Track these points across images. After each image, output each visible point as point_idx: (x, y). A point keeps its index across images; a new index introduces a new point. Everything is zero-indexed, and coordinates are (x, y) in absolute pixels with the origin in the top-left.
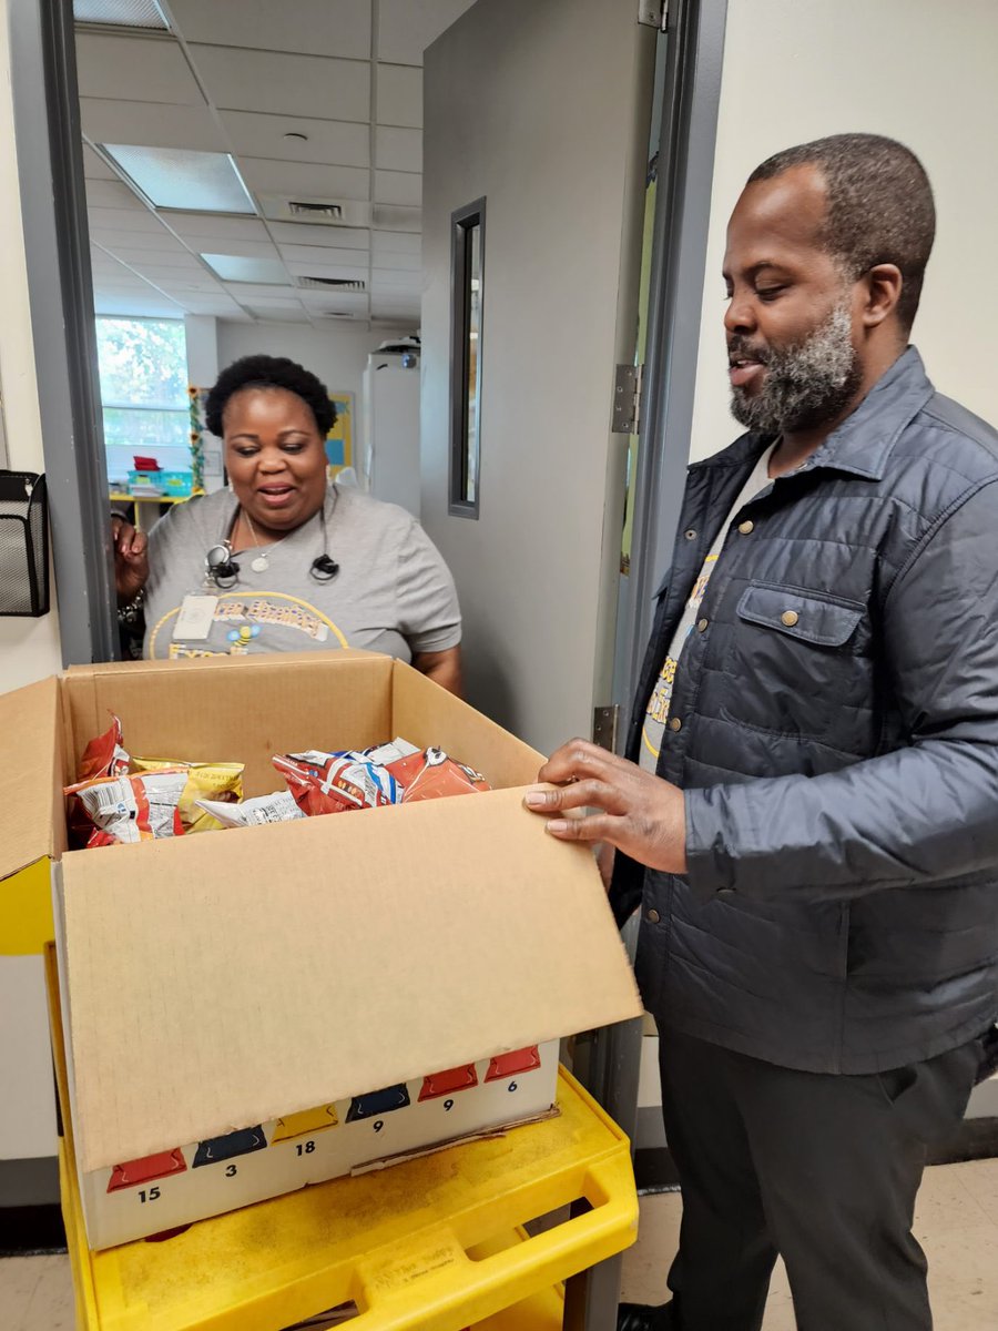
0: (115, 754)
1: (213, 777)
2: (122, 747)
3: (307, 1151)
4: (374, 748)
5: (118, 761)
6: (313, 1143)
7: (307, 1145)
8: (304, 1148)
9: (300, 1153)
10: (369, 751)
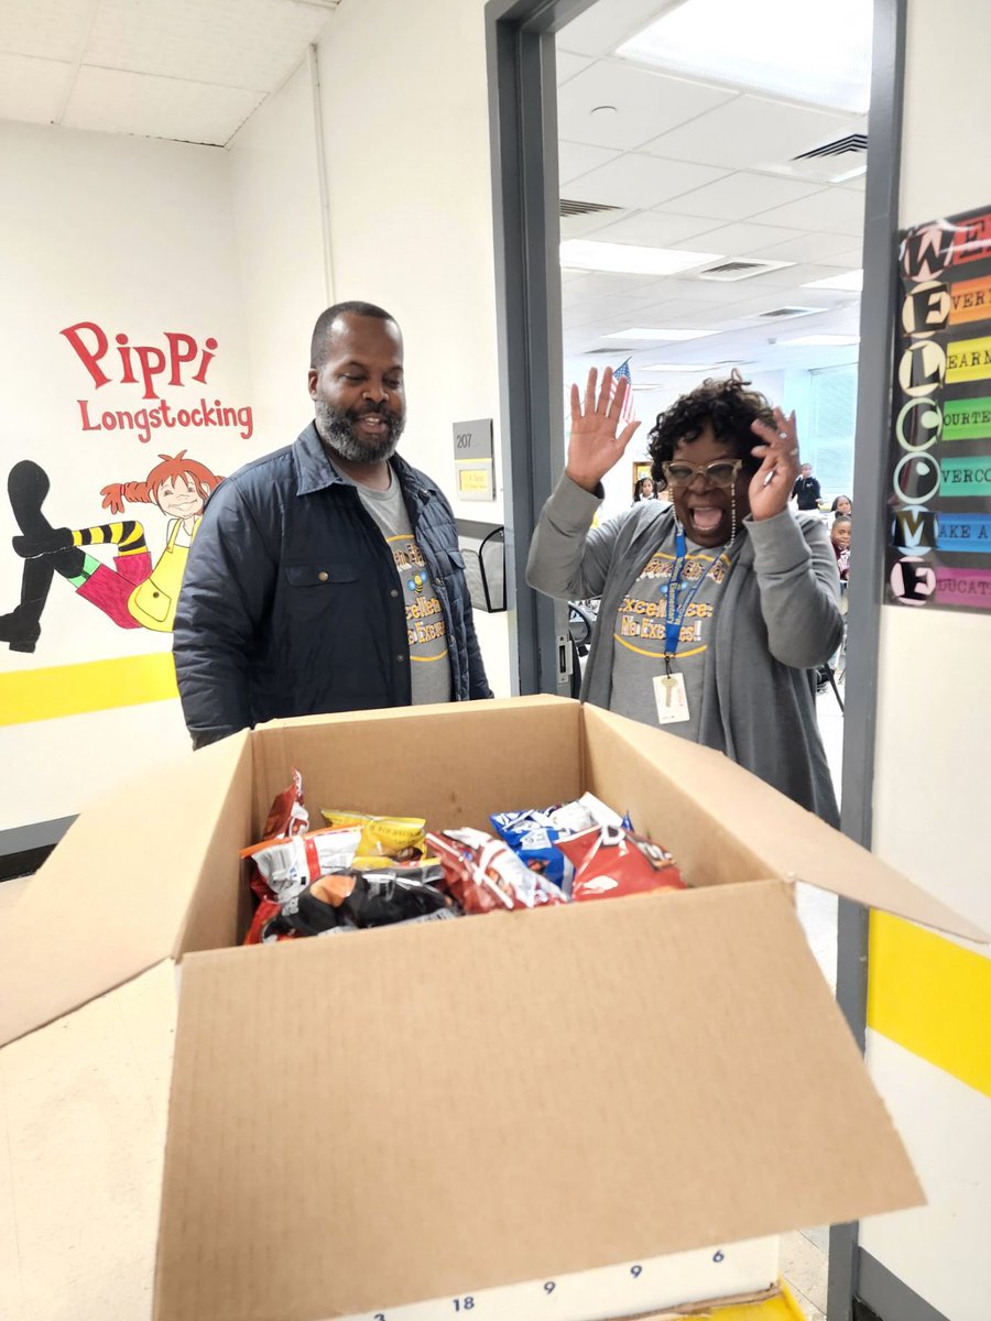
0: (293, 814)
1: (395, 833)
2: (301, 804)
3: (466, 1307)
4: (559, 807)
5: (296, 820)
6: (472, 1299)
7: (466, 1300)
8: (462, 1304)
9: (457, 1308)
10: (551, 812)
